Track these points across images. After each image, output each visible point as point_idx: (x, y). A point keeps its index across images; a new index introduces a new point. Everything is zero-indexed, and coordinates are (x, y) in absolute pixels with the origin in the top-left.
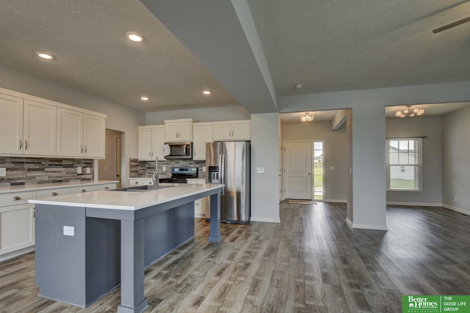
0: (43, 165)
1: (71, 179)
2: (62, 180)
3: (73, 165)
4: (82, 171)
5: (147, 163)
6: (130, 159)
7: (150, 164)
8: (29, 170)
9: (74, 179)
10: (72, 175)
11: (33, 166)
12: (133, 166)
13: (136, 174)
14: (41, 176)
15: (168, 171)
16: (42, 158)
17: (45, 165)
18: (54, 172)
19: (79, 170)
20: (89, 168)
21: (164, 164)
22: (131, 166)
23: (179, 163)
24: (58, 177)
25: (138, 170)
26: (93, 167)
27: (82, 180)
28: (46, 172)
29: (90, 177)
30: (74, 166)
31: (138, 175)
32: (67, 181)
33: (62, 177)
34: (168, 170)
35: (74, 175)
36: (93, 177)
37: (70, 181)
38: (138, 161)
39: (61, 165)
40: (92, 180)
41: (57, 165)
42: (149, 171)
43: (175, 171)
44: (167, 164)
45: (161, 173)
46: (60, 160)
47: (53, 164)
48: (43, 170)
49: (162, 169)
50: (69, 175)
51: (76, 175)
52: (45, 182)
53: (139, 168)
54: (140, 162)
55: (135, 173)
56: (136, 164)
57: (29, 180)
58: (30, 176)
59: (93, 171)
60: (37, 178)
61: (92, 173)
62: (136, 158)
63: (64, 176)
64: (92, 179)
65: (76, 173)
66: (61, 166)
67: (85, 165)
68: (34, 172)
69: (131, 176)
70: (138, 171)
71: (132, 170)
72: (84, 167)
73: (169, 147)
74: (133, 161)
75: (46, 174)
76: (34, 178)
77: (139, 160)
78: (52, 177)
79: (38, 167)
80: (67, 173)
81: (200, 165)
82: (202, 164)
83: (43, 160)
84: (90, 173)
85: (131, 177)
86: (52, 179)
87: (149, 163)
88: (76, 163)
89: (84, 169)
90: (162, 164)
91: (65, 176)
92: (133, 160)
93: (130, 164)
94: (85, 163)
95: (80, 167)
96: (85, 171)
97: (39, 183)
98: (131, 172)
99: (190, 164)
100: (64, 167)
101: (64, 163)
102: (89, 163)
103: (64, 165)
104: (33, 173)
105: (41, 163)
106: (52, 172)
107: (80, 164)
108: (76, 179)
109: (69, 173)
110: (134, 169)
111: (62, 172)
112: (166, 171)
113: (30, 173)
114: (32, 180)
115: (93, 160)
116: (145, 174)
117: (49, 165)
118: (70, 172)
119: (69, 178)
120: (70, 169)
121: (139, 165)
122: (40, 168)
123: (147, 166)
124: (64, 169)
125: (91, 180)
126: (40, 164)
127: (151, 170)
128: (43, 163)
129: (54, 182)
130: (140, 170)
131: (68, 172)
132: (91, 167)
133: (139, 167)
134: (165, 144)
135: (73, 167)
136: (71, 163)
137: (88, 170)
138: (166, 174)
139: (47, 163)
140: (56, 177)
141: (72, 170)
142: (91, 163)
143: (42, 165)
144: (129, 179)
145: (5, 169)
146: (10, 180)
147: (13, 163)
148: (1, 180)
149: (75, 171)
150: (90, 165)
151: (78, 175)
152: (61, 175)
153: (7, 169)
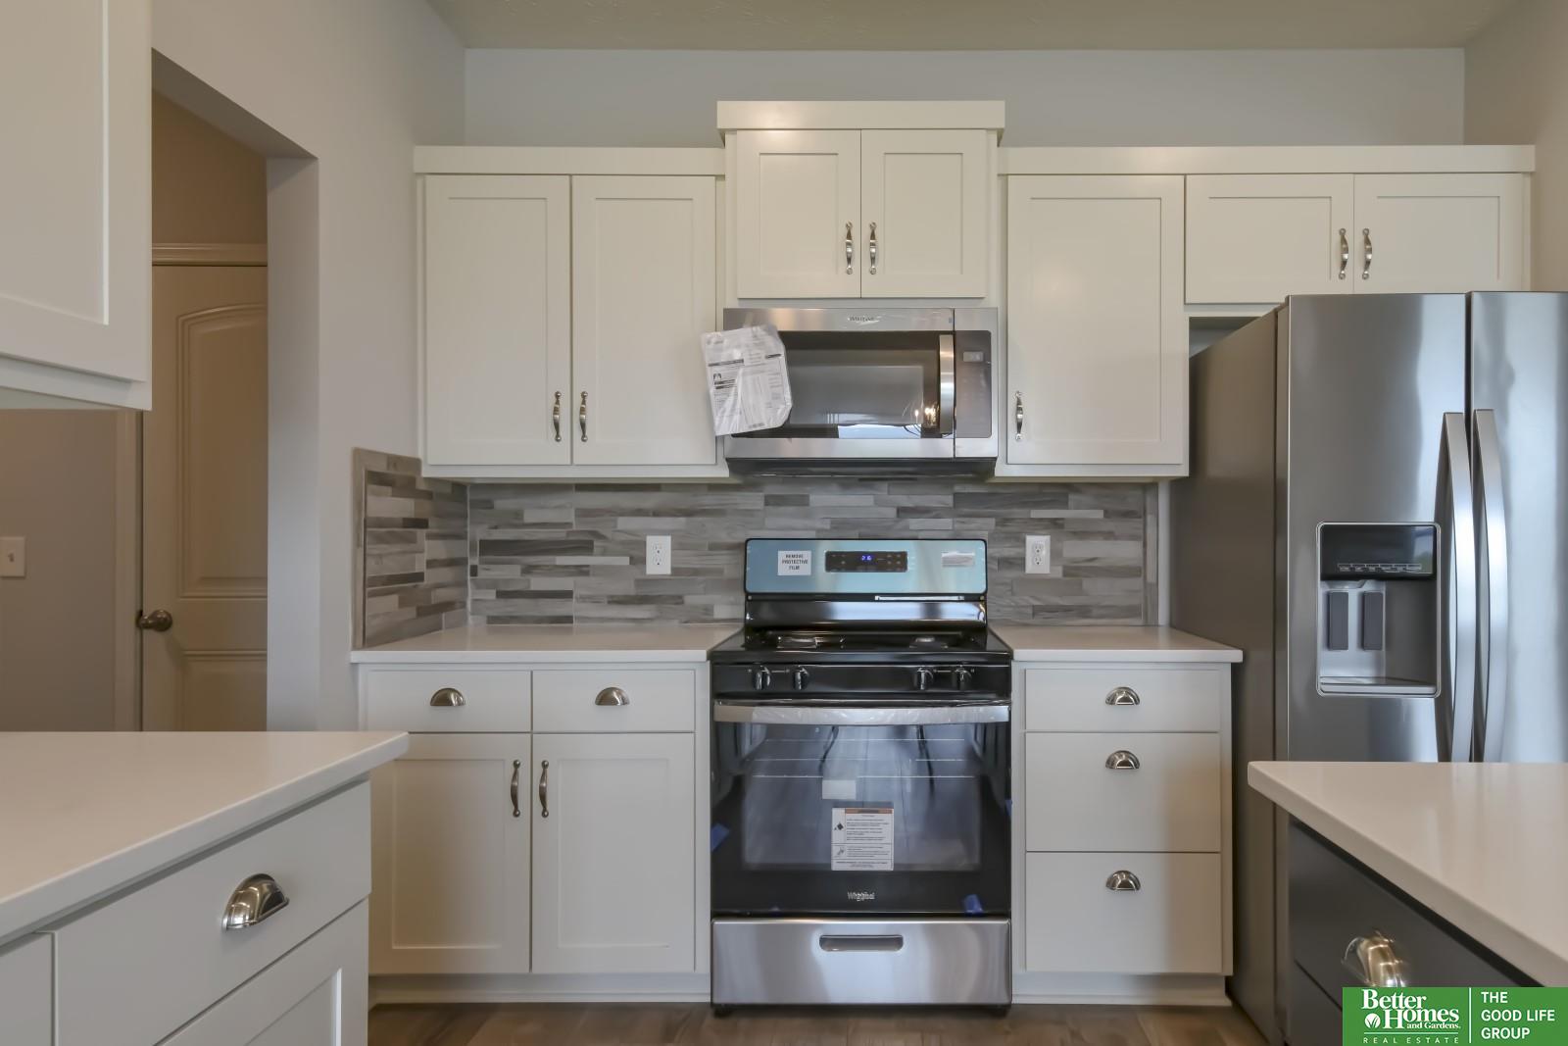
5: (488, 505)
6: (359, 454)
7: (518, 514)
13: (401, 605)
15: (696, 572)
21: (656, 514)
22: (370, 531)
23: (803, 501)
25: (420, 567)
31: (422, 612)
34: (695, 563)
38: (421, 486)
42: (508, 572)
43: (783, 570)
44: (688, 513)
45: (626, 588)
49: (639, 560)
53: (427, 544)
54: (429, 494)
55: (395, 598)
56: (406, 507)
62: (403, 447)
69: (374, 625)
70: (419, 577)
71: (371, 568)
73: (781, 349)
74: (377, 479)
77: (426, 472)
81: (1003, 521)
82: (1018, 512)
85: (366, 641)
87: (503, 504)
90: (639, 512)
92: (382, 468)
93: (360, 504)
98: (372, 585)
99: (903, 512)
110: (391, 561)
112: (675, 571)
116: (464, 605)
121: (421, 523)
123: (479, 532)
127: (528, 570)
130: (431, 564)
133: (430, 537)
134: (733, 319)
138: (678, 600)
144: (355, 665)
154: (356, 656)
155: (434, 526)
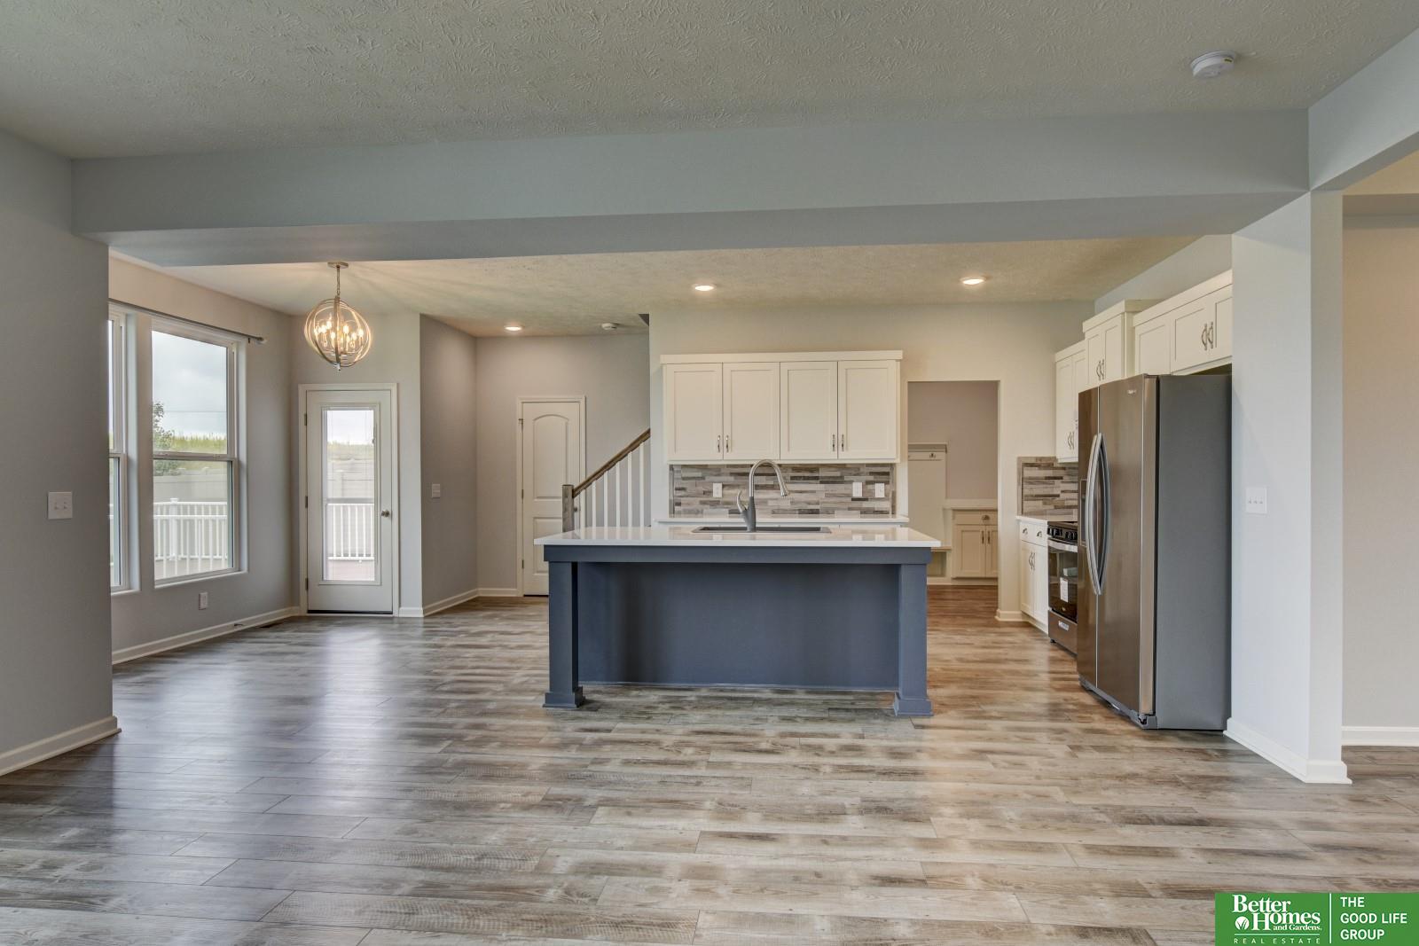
1: (838, 509)
2: (818, 510)
3: (842, 477)
4: (863, 492)
6: (1019, 458)
8: (757, 487)
9: (845, 509)
10: (839, 500)
12: (1030, 478)
13: (1045, 504)
18: (801, 492)
19: (857, 489)
20: (883, 484)
22: (1024, 481)
24: (809, 503)
25: (1056, 492)
26: (894, 484)
27: (865, 512)
29: (886, 505)
30: (845, 480)
31: (1056, 507)
32: (829, 511)
33: (818, 503)
35: (844, 500)
36: (894, 507)
37: (836, 512)
38: (1056, 465)
39: (817, 478)
40: (890, 515)
41: (808, 478)
46: (813, 468)
47: (800, 477)
50: (832, 500)
51: (849, 499)
52: (785, 512)
53: (1062, 485)
54: (1064, 469)
55: (1041, 502)
56: (1050, 473)
59: (894, 494)
60: (771, 503)
61: (893, 498)
62: (1046, 453)
63: (823, 501)
64: (891, 512)
65: (848, 495)
66: (815, 479)
67: (871, 478)
69: (1027, 510)
70: (1058, 496)
71: (1026, 492)
72: (868, 483)
74: (1030, 465)
75: (787, 495)
76: (764, 502)
77: (1059, 461)
78: (798, 502)
79: (770, 483)
80: (827, 496)
83: (780, 468)
84: (883, 496)
85: (1022, 513)
86: (797, 507)
88: (850, 474)
89: (870, 487)
91: (825, 501)
92: (1033, 461)
93: (1021, 473)
94: (871, 473)
95: (858, 481)
96: (872, 492)
97: (773, 512)
98: (1024, 498)
100: (821, 483)
101: (823, 473)
102: (883, 473)
103: (822, 477)
104: (762, 493)
105: (775, 474)
106: (797, 492)
107: (858, 475)
108: (850, 509)
109: (835, 495)
110: (1039, 490)
111: (817, 492)
113: (758, 493)
115: (892, 466)
117: (792, 478)
118: (836, 492)
119: (834, 506)
120: (837, 486)
121: (1061, 478)
122: (774, 484)
124: (823, 485)
125: (888, 513)
126: (774, 477)
128: (779, 474)
129: (802, 512)
130: (1063, 492)
131: (830, 493)
132: (887, 483)
133: (1063, 482)
135: (842, 483)
136: (838, 474)
137: (879, 490)
140: (805, 502)
141: (839, 488)
142: (887, 474)
144: (1019, 521)
145: (720, 485)
146: (728, 503)
147: (732, 474)
148: (715, 504)
149: (847, 492)
150: (884, 478)
151: (854, 499)
152: (815, 499)
153: (723, 486)
154: (1018, 517)
155: (1066, 478)
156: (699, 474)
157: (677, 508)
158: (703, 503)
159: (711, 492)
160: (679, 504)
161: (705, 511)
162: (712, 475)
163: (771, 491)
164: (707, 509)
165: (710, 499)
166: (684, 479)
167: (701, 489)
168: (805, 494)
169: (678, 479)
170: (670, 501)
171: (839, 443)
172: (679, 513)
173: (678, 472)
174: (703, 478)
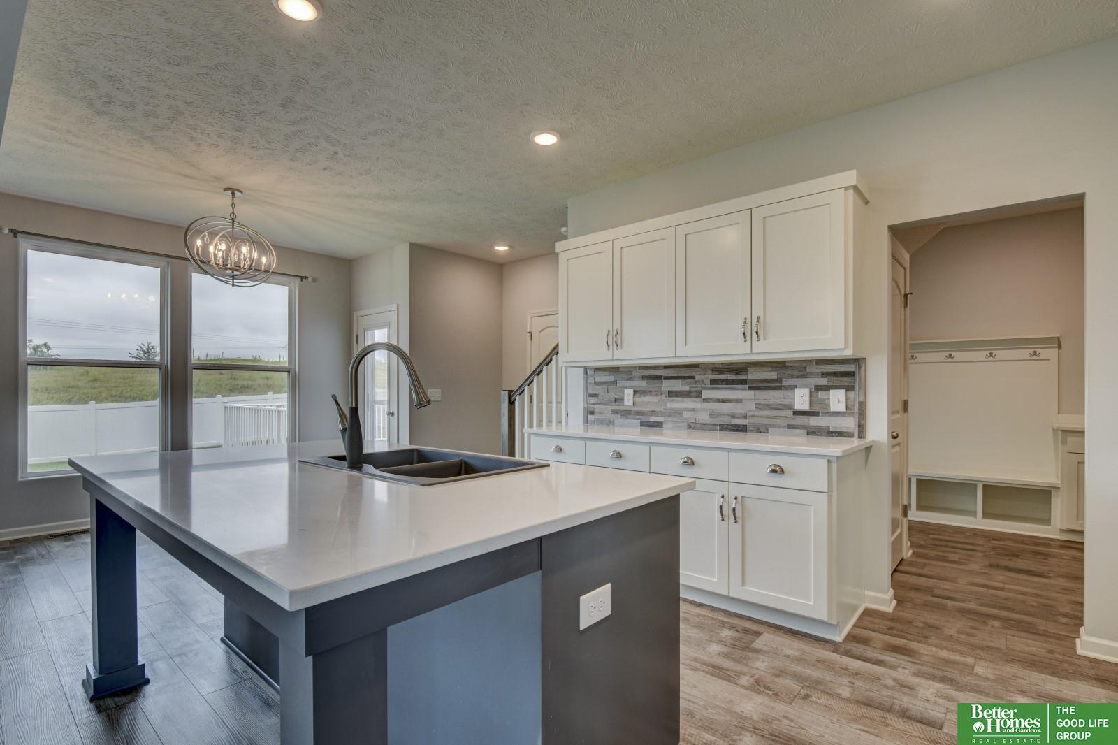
0: (699, 381)
1: (774, 426)
2: (746, 425)
3: (779, 380)
4: (811, 403)
8: (671, 394)
9: (784, 427)
10: (774, 413)
11: (677, 386)
14: (693, 410)
16: (696, 366)
17: (703, 381)
18: (724, 401)
19: (801, 398)
20: (844, 391)
24: (733, 417)
26: (863, 389)
27: (813, 432)
28: (705, 400)
29: (850, 424)
30: (784, 384)
32: (761, 429)
33: (745, 417)
35: (782, 413)
36: (862, 425)
37: (770, 430)
39: (744, 382)
40: (854, 436)
41: (733, 382)
46: (739, 368)
47: (722, 381)
48: (699, 394)
50: (766, 412)
51: (790, 413)
52: (703, 427)
57: (670, 418)
58: (672, 409)
59: (862, 405)
60: (686, 415)
61: (860, 411)
63: (752, 413)
64: (856, 434)
65: (789, 407)
66: (741, 384)
67: (824, 381)
68: (679, 399)
72: (819, 388)
75: (705, 404)
76: (679, 413)
78: (720, 415)
79: (687, 388)
80: (758, 406)
83: (698, 369)
84: (844, 410)
86: (718, 420)
88: (792, 376)
89: (821, 395)
91: (757, 413)
94: (824, 375)
95: (804, 386)
96: (826, 403)
97: (689, 427)
100: (750, 388)
101: (752, 375)
102: (843, 372)
103: (752, 381)
104: (678, 401)
105: (693, 378)
106: (718, 400)
107: (804, 376)
108: (790, 427)
109: (768, 406)
111: (745, 401)
113: (673, 401)
114: (675, 419)
115: (859, 361)
117: (713, 382)
118: (771, 402)
119: (766, 421)
120: (772, 393)
122: (692, 389)
124: (752, 393)
125: (851, 435)
126: (692, 381)
128: (698, 378)
129: (724, 428)
131: (763, 402)
132: (849, 389)
135: (779, 388)
136: (774, 376)
137: (837, 399)
139: (707, 378)
140: (728, 415)
141: (774, 396)
142: (851, 375)
143: (696, 383)
145: (631, 391)
146: (639, 413)
147: (644, 378)
148: (626, 413)
149: (787, 402)
150: (845, 381)
151: (797, 413)
152: (742, 412)
153: (635, 392)
156: (611, 378)
157: (590, 417)
158: (615, 412)
159: (622, 399)
160: (592, 413)
161: (616, 421)
162: (623, 379)
163: (686, 399)
164: (619, 420)
165: (622, 408)
166: (597, 383)
167: (613, 395)
168: (728, 404)
169: (591, 383)
170: (584, 408)
171: (754, 330)
172: (593, 422)
173: (592, 375)
174: (614, 382)
